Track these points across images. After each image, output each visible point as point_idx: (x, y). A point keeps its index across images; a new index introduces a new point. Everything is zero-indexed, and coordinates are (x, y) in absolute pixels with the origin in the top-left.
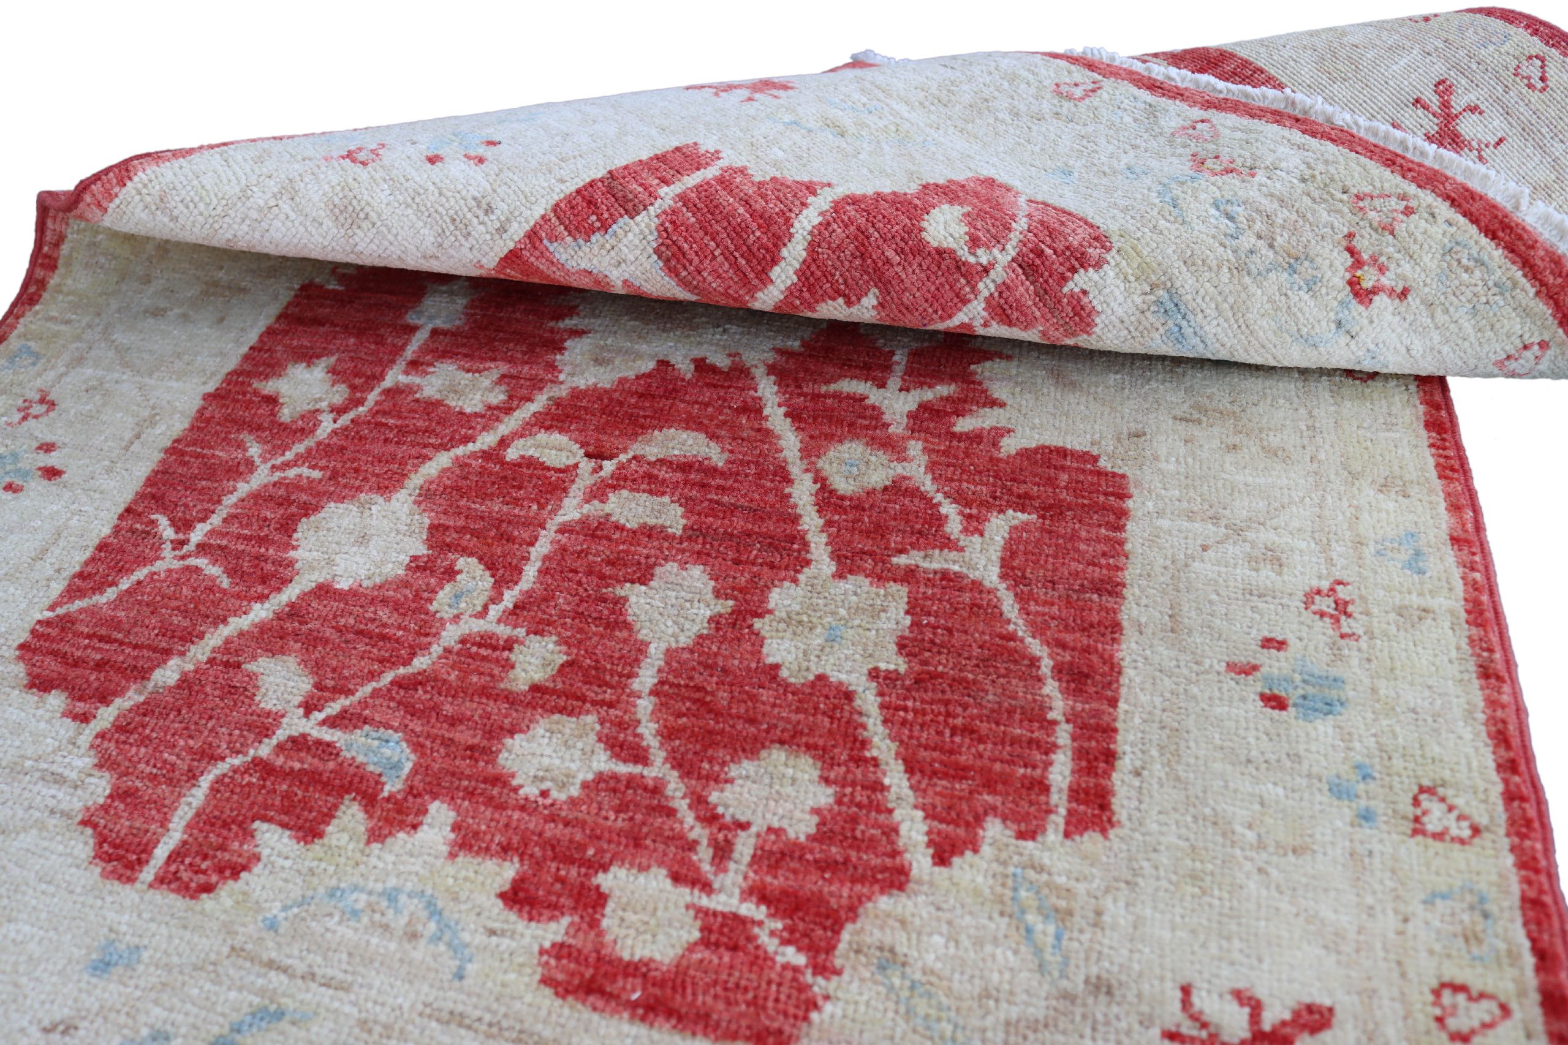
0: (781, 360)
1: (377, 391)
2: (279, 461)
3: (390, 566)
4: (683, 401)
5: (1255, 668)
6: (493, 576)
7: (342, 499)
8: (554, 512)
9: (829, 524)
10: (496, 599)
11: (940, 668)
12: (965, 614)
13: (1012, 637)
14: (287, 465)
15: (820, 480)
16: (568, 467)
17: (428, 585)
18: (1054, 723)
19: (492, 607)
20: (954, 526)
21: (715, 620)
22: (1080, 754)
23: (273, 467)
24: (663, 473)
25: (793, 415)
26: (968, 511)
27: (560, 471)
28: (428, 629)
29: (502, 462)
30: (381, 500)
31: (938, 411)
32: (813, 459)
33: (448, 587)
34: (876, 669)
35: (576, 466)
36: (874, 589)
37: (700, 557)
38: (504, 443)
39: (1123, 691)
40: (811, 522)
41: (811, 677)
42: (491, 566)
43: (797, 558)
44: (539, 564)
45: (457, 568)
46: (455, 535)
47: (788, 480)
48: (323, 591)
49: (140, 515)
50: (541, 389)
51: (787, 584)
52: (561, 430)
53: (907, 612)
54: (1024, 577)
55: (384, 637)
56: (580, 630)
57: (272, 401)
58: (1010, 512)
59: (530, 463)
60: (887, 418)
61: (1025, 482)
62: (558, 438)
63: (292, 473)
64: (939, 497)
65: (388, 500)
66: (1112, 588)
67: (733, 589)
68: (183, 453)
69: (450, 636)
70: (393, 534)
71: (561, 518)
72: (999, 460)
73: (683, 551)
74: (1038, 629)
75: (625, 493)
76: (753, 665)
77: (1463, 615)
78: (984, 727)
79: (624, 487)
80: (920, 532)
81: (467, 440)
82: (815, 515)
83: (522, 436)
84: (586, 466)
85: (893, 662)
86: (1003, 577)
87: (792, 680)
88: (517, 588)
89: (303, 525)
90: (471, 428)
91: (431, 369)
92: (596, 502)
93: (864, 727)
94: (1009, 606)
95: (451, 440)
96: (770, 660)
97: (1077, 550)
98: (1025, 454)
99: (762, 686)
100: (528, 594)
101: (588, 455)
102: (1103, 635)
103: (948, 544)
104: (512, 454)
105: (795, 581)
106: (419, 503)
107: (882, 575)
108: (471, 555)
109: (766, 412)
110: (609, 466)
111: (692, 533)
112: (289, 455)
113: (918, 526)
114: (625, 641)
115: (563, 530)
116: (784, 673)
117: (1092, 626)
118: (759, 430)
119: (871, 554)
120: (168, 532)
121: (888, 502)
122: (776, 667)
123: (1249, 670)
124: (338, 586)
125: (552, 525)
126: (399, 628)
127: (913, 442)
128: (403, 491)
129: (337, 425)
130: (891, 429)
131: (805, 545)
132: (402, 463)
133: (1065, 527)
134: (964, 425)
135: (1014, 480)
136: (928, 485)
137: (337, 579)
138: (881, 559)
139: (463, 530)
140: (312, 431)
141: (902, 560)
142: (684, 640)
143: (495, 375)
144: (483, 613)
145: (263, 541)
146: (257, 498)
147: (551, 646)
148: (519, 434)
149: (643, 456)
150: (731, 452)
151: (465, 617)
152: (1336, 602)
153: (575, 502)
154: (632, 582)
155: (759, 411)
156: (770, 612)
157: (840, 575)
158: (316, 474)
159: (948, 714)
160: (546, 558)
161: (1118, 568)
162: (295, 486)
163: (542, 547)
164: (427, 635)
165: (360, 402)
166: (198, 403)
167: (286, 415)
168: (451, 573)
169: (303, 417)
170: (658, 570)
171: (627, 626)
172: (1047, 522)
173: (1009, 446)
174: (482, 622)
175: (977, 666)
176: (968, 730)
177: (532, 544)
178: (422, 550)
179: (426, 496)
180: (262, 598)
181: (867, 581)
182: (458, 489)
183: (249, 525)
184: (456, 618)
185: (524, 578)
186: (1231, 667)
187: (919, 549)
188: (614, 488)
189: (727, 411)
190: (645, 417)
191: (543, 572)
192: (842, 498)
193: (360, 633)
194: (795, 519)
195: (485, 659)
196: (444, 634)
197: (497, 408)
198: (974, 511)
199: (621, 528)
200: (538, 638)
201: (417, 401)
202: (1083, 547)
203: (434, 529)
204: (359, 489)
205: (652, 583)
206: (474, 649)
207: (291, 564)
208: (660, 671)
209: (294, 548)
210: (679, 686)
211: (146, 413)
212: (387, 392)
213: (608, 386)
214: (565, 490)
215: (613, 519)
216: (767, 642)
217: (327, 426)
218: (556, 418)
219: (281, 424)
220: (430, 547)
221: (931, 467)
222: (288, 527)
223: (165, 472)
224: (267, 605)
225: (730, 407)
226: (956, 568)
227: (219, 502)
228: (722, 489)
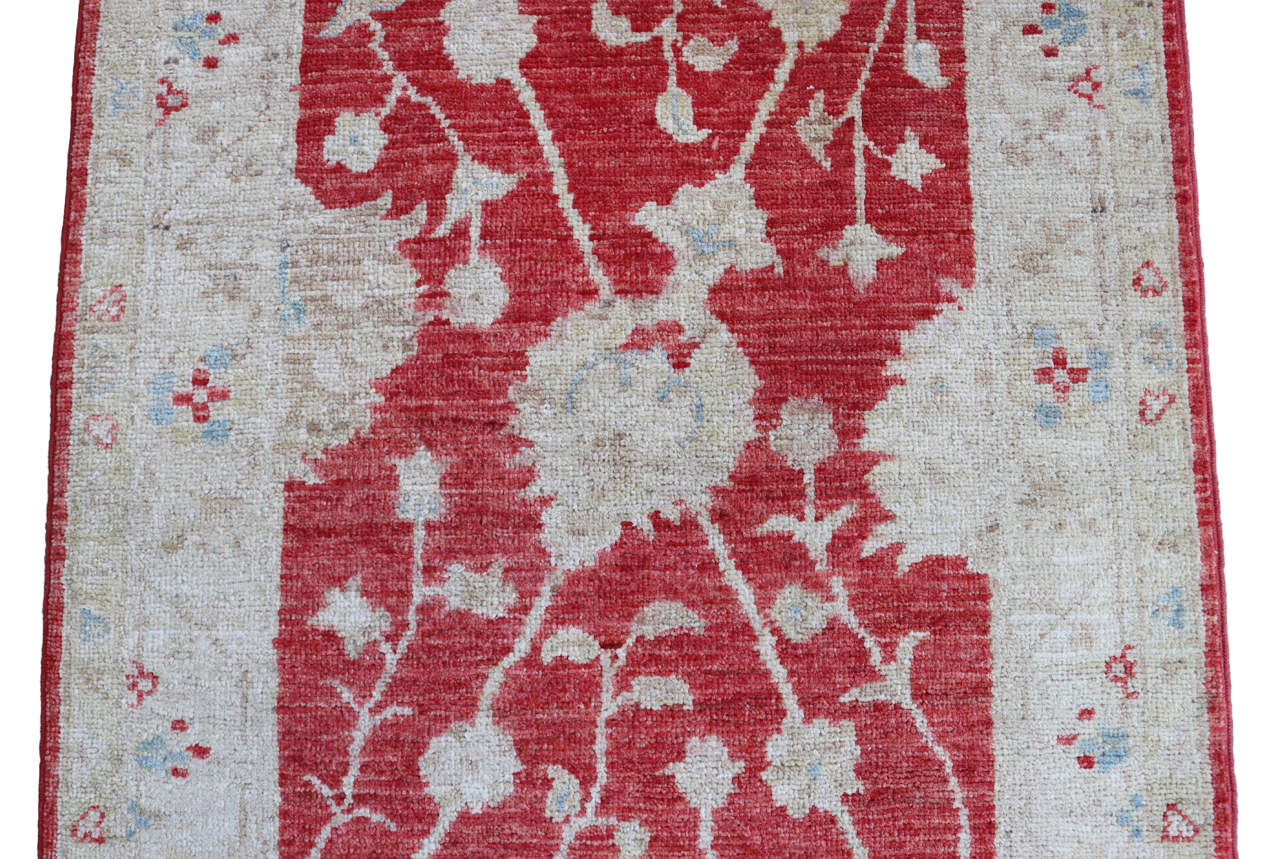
0: (719, 502)
1: (412, 608)
2: (371, 704)
3: (502, 786)
4: (655, 568)
5: (1075, 737)
6: (577, 777)
7: (439, 732)
8: (597, 709)
9: (791, 673)
10: (586, 798)
11: (885, 785)
12: (894, 736)
13: (925, 748)
14: (379, 707)
15: (775, 631)
16: (593, 661)
17: (536, 796)
18: (958, 809)
19: (587, 805)
20: (876, 657)
21: (736, 779)
22: (974, 829)
23: (370, 710)
24: (665, 652)
25: (742, 566)
26: (883, 641)
27: (586, 666)
28: (550, 831)
29: (540, 666)
30: (468, 727)
31: (848, 538)
32: (767, 611)
33: (550, 794)
34: (845, 795)
35: (598, 658)
36: (833, 729)
37: (711, 727)
38: (536, 649)
39: (997, 774)
40: (778, 672)
41: (808, 811)
42: (573, 770)
43: (777, 711)
44: (604, 759)
45: (549, 777)
46: (536, 747)
47: (755, 638)
48: (465, 818)
49: (294, 777)
50: (541, 579)
51: (775, 736)
52: (575, 622)
53: (857, 743)
54: (927, 694)
55: (525, 846)
56: (652, 811)
57: (330, 636)
58: (912, 633)
59: (562, 663)
60: (812, 555)
61: (918, 600)
62: (574, 633)
63: (388, 713)
64: (862, 632)
65: (473, 725)
66: (983, 689)
67: (741, 751)
68: (293, 711)
69: (568, 835)
70: (492, 757)
71: (605, 715)
72: (898, 581)
73: (698, 724)
74: (941, 738)
75: (642, 678)
76: (770, 810)
77: (1204, 660)
78: (917, 824)
79: (640, 673)
80: (854, 670)
81: (507, 650)
82: (780, 668)
83: (546, 637)
84: (605, 657)
85: (856, 786)
86: (914, 697)
87: (796, 816)
88: (598, 784)
89: (421, 762)
90: (504, 636)
91: (446, 576)
92: (625, 693)
93: (845, 841)
94: (920, 721)
95: (494, 650)
96: (778, 804)
97: (959, 660)
98: (917, 569)
99: (778, 825)
100: (606, 788)
101: (604, 646)
102: (981, 732)
103: (873, 675)
104: (547, 657)
105: (779, 731)
106: (498, 723)
107: (837, 714)
108: (554, 763)
109: (722, 567)
110: (621, 652)
111: (702, 706)
112: (377, 695)
113: (852, 665)
114: (684, 812)
115: (610, 723)
116: (790, 812)
117: (973, 726)
118: (720, 589)
119: (826, 697)
120: (326, 791)
121: (828, 645)
122: (783, 809)
123: (1069, 740)
124: (474, 812)
125: (601, 720)
126: (532, 837)
127: (835, 578)
128: (481, 714)
129: (398, 656)
130: (818, 567)
131: (779, 698)
132: (466, 684)
133: (949, 640)
134: (869, 548)
135: (911, 600)
136: (851, 620)
137: (471, 805)
138: (833, 699)
139: (539, 741)
140: (382, 666)
141: (845, 698)
142: (721, 802)
143: (497, 570)
144: (583, 811)
145: (400, 783)
146: (375, 744)
147: (637, 828)
148: (544, 634)
149: (643, 637)
150: (706, 617)
151: (573, 819)
152: (1125, 667)
153: (610, 695)
154: (673, 761)
155: (716, 567)
156: (769, 764)
157: (808, 720)
158: (407, 711)
159: (895, 819)
160: (608, 753)
161: (988, 670)
162: (396, 724)
163: (601, 745)
164: (553, 838)
165: (405, 626)
166: (272, 654)
167: (351, 651)
168: (547, 783)
169: (366, 652)
170: (688, 747)
171: (680, 798)
172: (938, 637)
173: (905, 561)
174: (585, 819)
175: (907, 778)
176: (907, 828)
177: (592, 742)
178: (520, 767)
179: (500, 713)
180: (425, 833)
181: (827, 721)
182: (519, 702)
183: (382, 773)
184: (567, 820)
185: (599, 776)
186: (1060, 739)
187: (857, 686)
188: (634, 674)
189: (692, 572)
190: (633, 592)
191: (611, 766)
192: (795, 647)
193: (506, 847)
194: (767, 674)
195: (598, 848)
196: (564, 835)
197: (515, 610)
198: (888, 640)
199: (649, 712)
200: (627, 823)
201: (449, 615)
202: (962, 655)
203: (521, 746)
204: (447, 719)
205: (687, 759)
206: (589, 843)
207: (431, 799)
208: (712, 830)
209: (427, 784)
210: (727, 838)
211: (237, 673)
212: (421, 610)
213: (592, 564)
214: (598, 685)
215: (642, 707)
216: (773, 790)
217: (391, 659)
218: (565, 609)
219: (353, 663)
220: (523, 763)
221: (853, 601)
222: (412, 768)
223: (288, 733)
224: (432, 839)
225: (693, 567)
226: (882, 697)
227: (346, 753)
228: (711, 658)
